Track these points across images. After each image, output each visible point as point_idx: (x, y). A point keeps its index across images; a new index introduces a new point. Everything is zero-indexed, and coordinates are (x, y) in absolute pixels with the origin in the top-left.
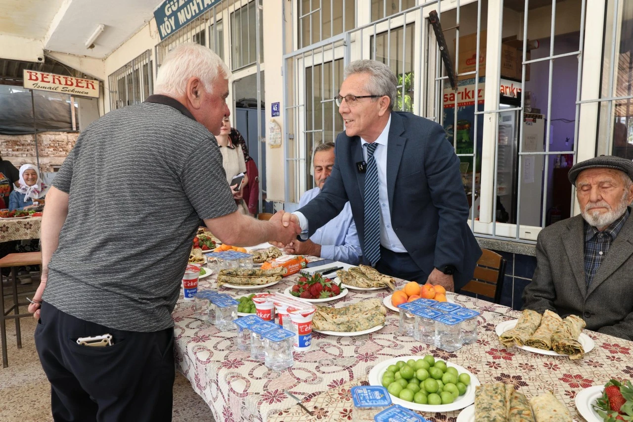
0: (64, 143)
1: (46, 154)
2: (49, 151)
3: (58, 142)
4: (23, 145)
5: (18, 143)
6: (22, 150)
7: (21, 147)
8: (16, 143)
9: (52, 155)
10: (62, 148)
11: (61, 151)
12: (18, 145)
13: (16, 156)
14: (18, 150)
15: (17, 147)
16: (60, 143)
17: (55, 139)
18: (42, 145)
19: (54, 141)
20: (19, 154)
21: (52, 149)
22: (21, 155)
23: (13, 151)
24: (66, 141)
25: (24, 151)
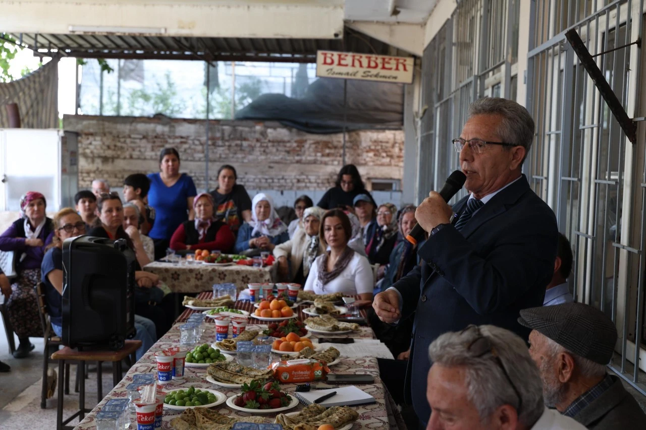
0: (389, 145)
1: (363, 162)
2: (368, 156)
3: (380, 144)
4: (335, 147)
5: (330, 145)
6: (333, 155)
7: (332, 151)
8: (326, 145)
9: (371, 164)
10: (386, 152)
11: (383, 157)
12: (329, 148)
13: (326, 164)
14: (328, 155)
15: (327, 151)
16: (384, 144)
17: (378, 138)
18: (361, 147)
19: (375, 141)
20: (329, 161)
21: (371, 154)
22: (330, 163)
23: (323, 156)
24: (392, 141)
25: (337, 156)
